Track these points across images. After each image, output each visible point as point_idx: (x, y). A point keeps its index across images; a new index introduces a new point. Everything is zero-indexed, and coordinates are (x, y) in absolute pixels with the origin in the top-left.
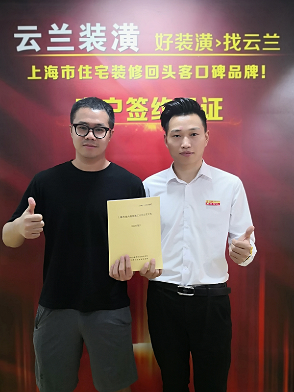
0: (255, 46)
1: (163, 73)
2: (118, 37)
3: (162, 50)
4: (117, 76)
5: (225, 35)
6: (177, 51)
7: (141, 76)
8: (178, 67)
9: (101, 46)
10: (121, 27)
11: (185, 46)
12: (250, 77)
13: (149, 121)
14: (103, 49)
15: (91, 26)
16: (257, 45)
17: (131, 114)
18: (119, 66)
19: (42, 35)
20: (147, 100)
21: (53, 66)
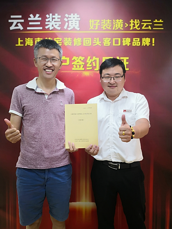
0: (148, 27)
1: (94, 42)
2: (68, 21)
3: (93, 29)
4: (67, 44)
5: (131, 20)
6: (102, 30)
7: (81, 44)
8: (103, 39)
9: (58, 26)
10: (70, 16)
11: (107, 27)
12: (145, 45)
13: (85, 70)
14: (59, 28)
15: (52, 15)
16: (149, 26)
17: (75, 66)
18: (68, 38)
19: (24, 21)
20: (84, 58)
21: (30, 38)
